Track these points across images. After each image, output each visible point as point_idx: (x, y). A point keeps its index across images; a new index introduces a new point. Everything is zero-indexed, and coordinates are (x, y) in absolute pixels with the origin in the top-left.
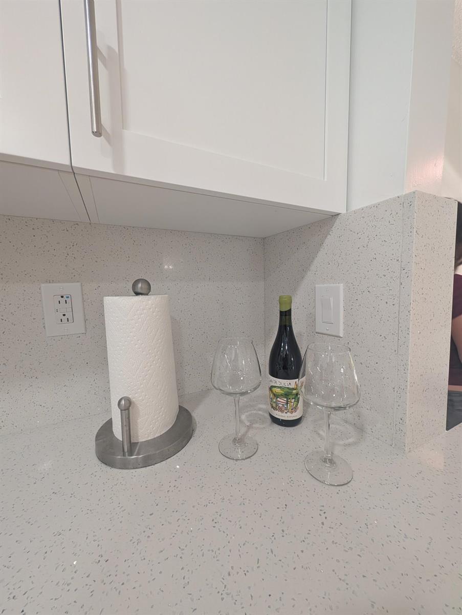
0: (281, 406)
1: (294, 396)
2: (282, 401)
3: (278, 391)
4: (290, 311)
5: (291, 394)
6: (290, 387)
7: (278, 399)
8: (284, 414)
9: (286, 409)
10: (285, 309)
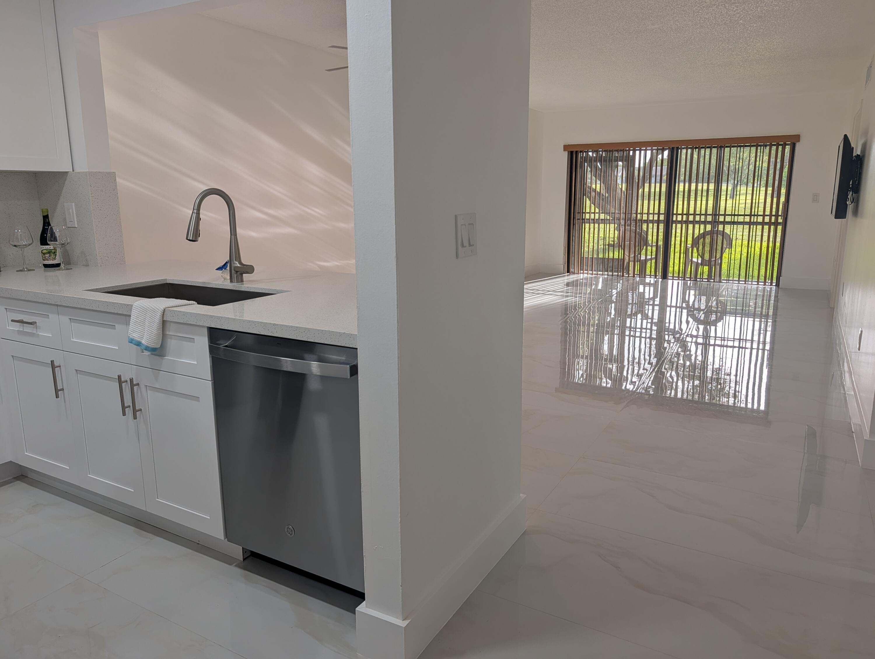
0: (47, 258)
1: (53, 253)
2: (47, 255)
3: (45, 251)
4: (48, 215)
5: (51, 252)
6: (50, 249)
7: (46, 255)
8: (49, 261)
9: (50, 259)
10: (45, 214)
